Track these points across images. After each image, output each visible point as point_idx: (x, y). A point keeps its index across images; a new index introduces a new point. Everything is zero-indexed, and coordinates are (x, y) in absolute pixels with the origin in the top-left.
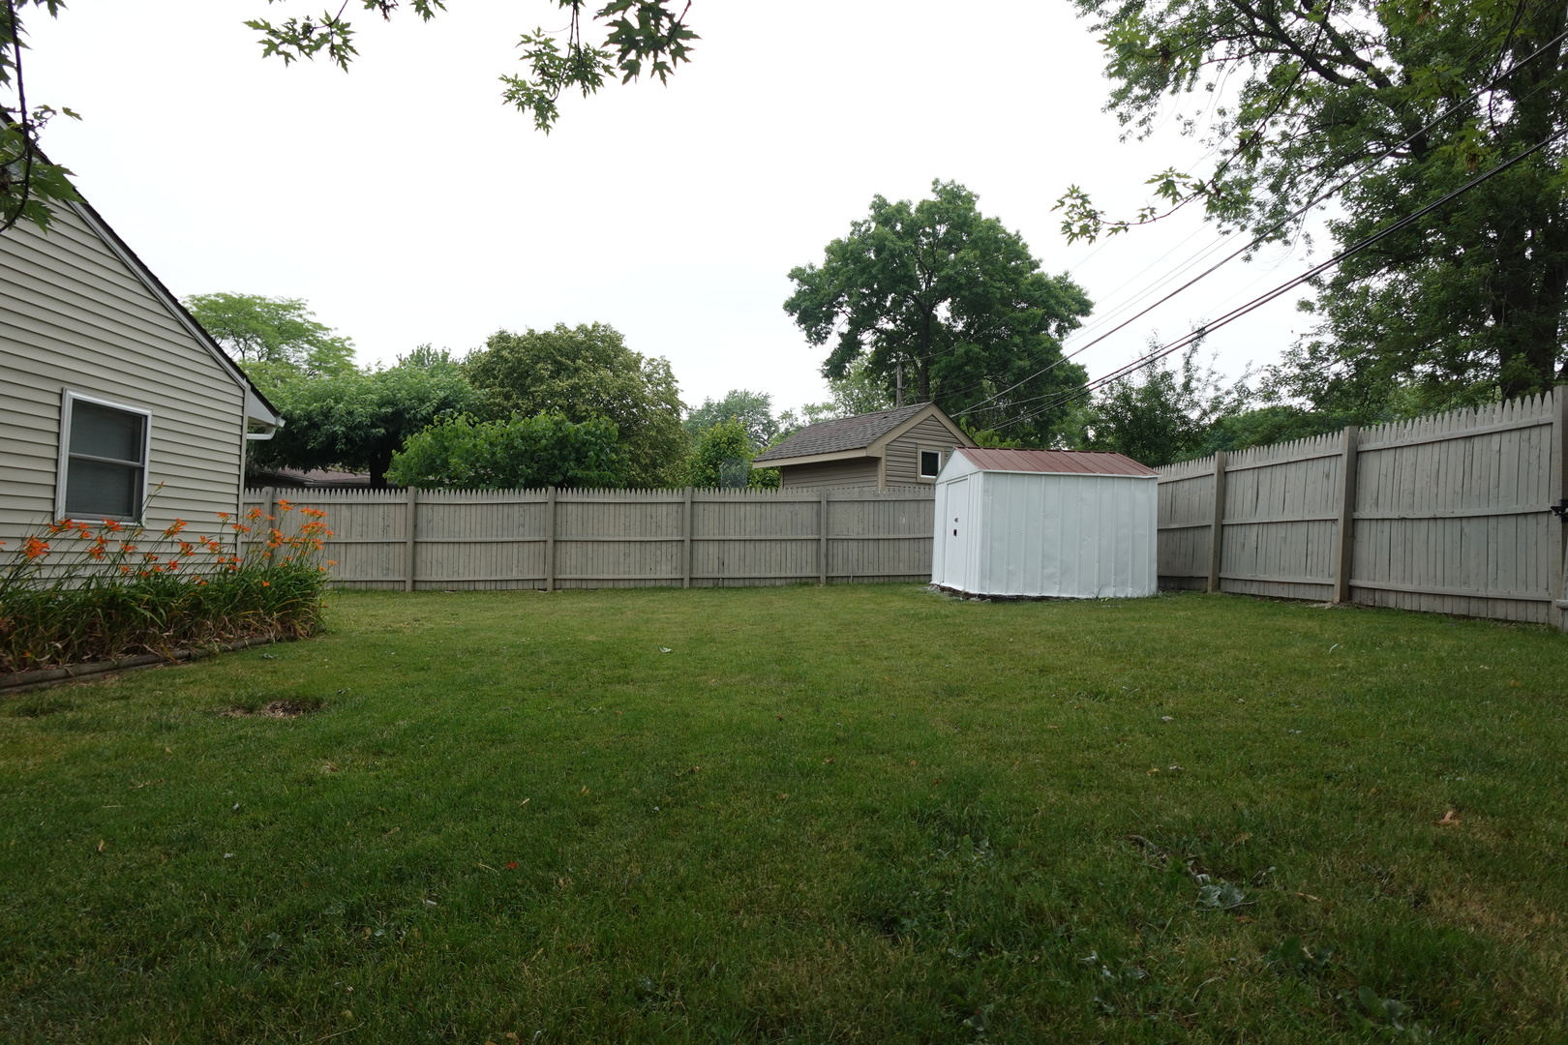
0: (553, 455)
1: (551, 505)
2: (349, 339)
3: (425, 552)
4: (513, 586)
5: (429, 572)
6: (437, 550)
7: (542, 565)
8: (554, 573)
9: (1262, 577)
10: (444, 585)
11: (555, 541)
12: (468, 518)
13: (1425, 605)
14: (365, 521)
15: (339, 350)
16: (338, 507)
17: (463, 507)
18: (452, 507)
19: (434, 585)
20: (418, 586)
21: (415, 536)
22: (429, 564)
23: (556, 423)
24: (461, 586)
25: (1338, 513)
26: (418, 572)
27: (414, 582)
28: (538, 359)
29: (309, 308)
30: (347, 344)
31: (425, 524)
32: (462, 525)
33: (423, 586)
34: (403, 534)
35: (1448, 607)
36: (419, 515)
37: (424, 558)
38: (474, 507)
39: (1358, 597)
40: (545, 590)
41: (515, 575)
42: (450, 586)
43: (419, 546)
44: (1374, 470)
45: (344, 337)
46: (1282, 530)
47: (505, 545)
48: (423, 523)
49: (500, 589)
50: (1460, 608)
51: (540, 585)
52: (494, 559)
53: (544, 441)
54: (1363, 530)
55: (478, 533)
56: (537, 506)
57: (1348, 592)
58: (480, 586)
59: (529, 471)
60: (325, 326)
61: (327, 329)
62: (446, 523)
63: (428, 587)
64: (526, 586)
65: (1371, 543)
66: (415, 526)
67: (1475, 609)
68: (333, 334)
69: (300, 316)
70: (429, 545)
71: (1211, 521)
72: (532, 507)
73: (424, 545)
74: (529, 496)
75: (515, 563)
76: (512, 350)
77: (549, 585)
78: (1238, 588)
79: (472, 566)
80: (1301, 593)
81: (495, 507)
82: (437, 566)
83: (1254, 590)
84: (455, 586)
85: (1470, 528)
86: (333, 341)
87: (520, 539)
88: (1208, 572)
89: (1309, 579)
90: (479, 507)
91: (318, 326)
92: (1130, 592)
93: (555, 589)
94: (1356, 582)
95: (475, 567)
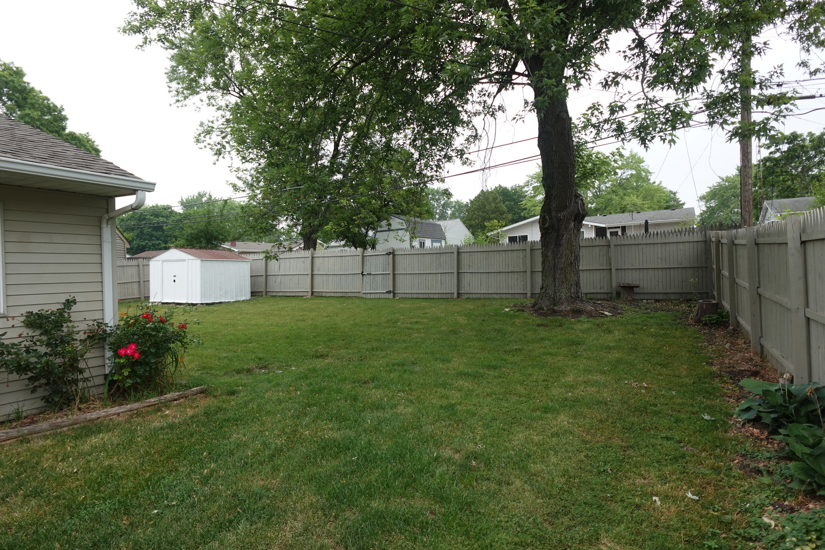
9: (283, 290)
13: (332, 295)
25: (309, 272)
35: (338, 295)
39: (315, 294)
44: (317, 262)
46: (290, 277)
50: (341, 295)
54: (315, 277)
57: (313, 293)
65: (317, 280)
67: (344, 295)
71: (263, 274)
78: (274, 294)
80: (297, 294)
83: (281, 294)
85: (343, 276)
88: (263, 289)
89: (299, 290)
92: (243, 298)
94: (314, 290)
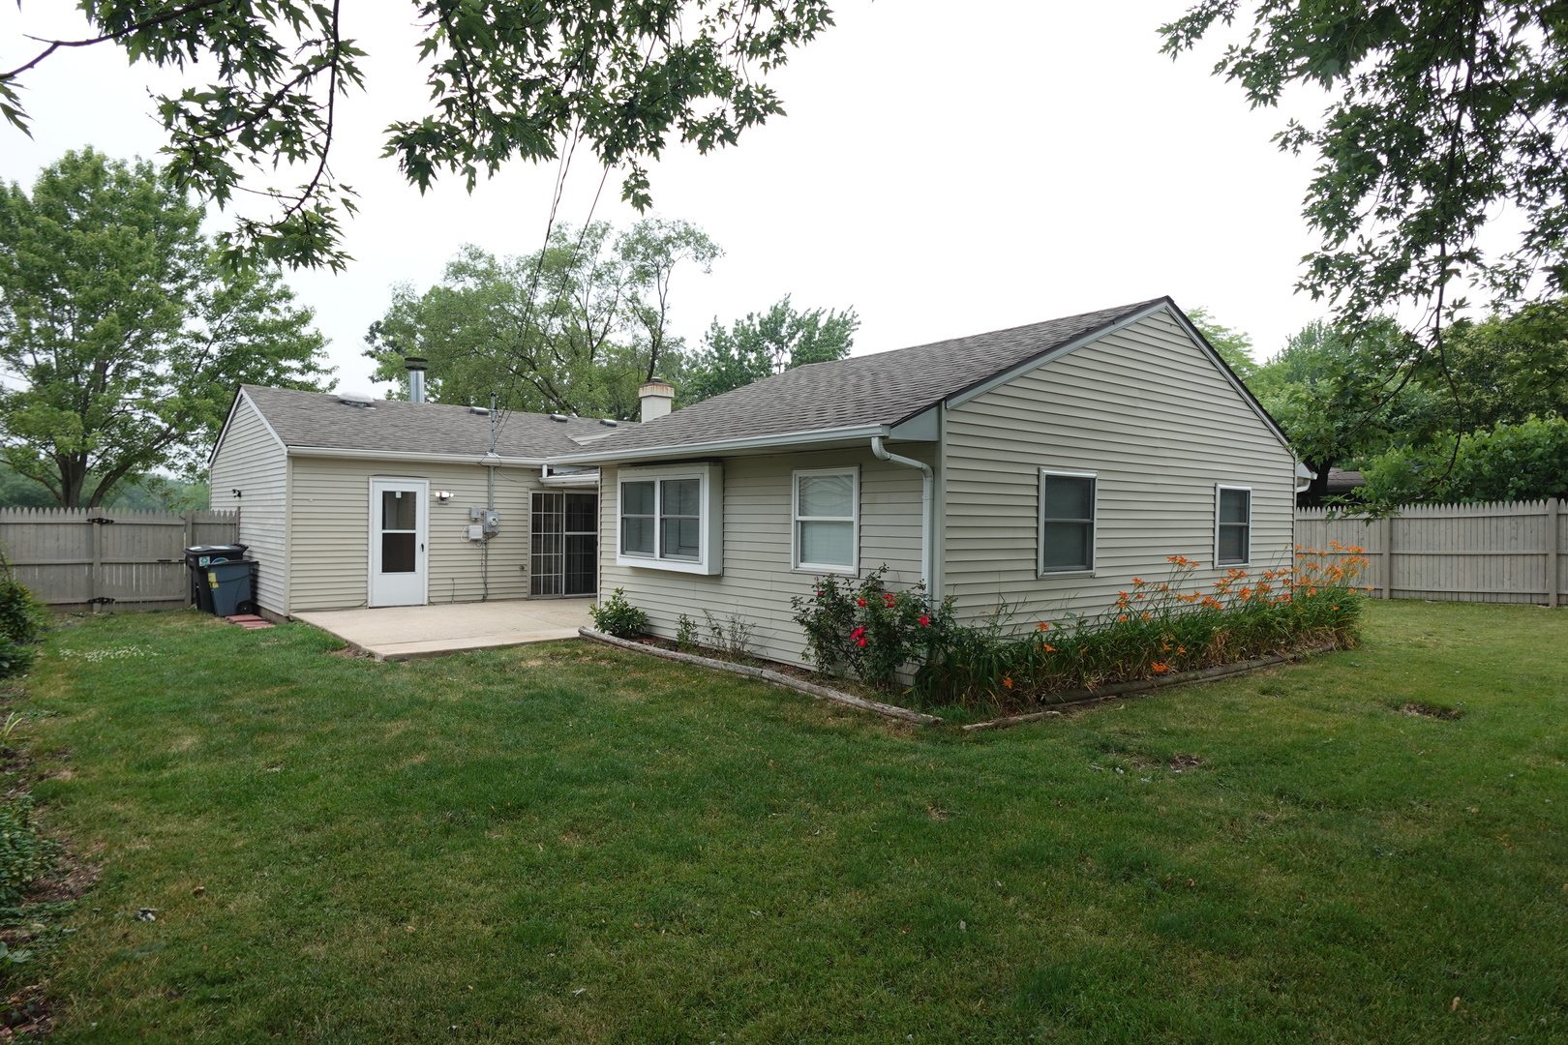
0: (1551, 464)
1: (1553, 518)
2: (1246, 334)
3: (1401, 564)
4: (1506, 599)
5: (1406, 582)
6: (1415, 562)
7: (1541, 580)
8: (1558, 588)
10: (1424, 595)
11: (1558, 555)
12: (1449, 531)
14: (1339, 535)
15: (1236, 346)
16: (1313, 523)
17: (1443, 522)
18: (1430, 522)
19: (1413, 595)
20: (1395, 594)
21: (1391, 548)
22: (1406, 575)
23: (1555, 430)
24: (1443, 596)
26: (1395, 581)
27: (1391, 590)
28: (1505, 347)
29: (1209, 314)
30: (1244, 340)
31: (1401, 537)
32: (1443, 537)
33: (1401, 595)
34: (1378, 547)
36: (1395, 530)
37: (1401, 569)
38: (1455, 522)
40: (1547, 605)
41: (1506, 588)
42: (1430, 596)
43: (1395, 558)
45: (1241, 334)
47: (1494, 559)
48: (1399, 536)
49: (1490, 602)
51: (1541, 600)
52: (1481, 572)
53: (1539, 451)
55: (1461, 545)
56: (1534, 519)
58: (1466, 598)
59: (1522, 482)
60: (1224, 327)
61: (1226, 330)
62: (1424, 535)
63: (1406, 596)
64: (1521, 599)
66: (1391, 539)
68: (1231, 333)
69: (1201, 322)
70: (1406, 558)
72: (1528, 521)
73: (1401, 558)
74: (1522, 508)
75: (1507, 576)
76: (1470, 343)
77: (1553, 600)
79: (1455, 578)
81: (1480, 521)
82: (1414, 576)
84: (1436, 596)
86: (1231, 339)
87: (1512, 552)
90: (1461, 521)
91: (1219, 329)
93: (1559, 605)
95: (1462, 579)
